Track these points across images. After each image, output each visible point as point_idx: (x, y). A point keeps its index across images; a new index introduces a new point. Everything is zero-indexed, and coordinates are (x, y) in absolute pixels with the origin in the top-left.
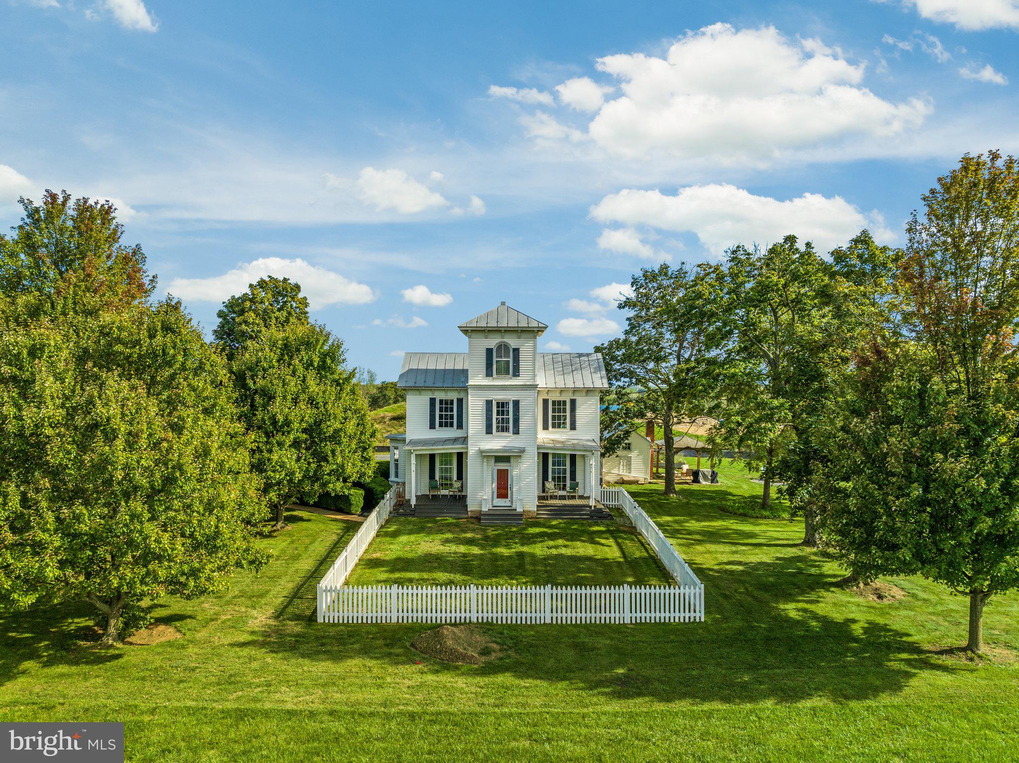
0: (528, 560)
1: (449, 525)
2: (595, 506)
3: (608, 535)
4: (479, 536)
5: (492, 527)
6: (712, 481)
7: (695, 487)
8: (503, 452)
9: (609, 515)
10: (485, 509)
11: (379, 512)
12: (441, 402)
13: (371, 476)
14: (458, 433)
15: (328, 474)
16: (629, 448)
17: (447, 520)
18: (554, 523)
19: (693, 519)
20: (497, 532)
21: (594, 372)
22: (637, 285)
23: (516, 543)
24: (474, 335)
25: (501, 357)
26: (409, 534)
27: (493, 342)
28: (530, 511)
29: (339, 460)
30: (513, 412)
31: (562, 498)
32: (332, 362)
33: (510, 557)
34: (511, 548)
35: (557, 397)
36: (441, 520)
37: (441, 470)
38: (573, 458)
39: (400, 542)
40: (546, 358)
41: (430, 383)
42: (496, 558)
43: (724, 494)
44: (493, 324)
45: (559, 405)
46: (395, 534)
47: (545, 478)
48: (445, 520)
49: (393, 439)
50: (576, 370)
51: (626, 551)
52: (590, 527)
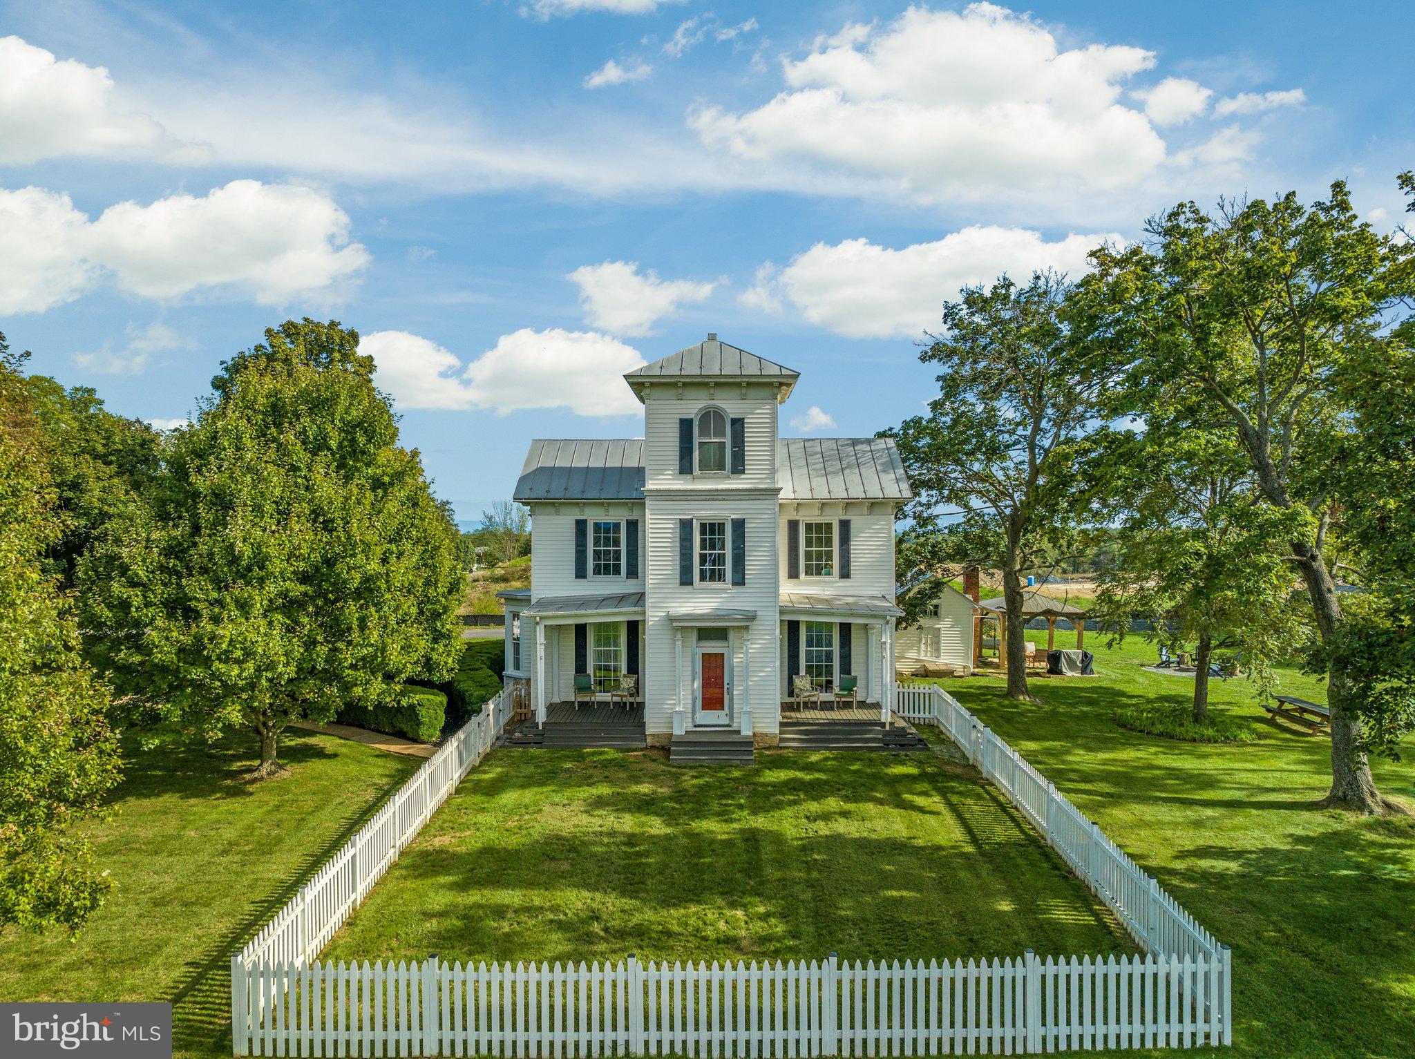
0: (767, 851)
1: (607, 764)
2: (891, 724)
3: (925, 786)
4: (664, 791)
5: (691, 768)
6: (1084, 671)
7: (1054, 681)
8: (713, 620)
9: (920, 740)
10: (678, 731)
11: (465, 742)
12: (597, 527)
13: (453, 669)
14: (628, 586)
15: (352, 667)
16: (936, 613)
17: (604, 753)
18: (814, 758)
19: (1078, 746)
20: (701, 781)
21: (884, 471)
22: (953, 319)
23: (741, 807)
24: (656, 393)
25: (709, 436)
26: (523, 787)
27: (692, 407)
28: (766, 735)
29: (374, 637)
30: (733, 542)
31: (827, 706)
32: (369, 441)
33: (729, 844)
34: (731, 821)
35: (814, 516)
36: (593, 754)
37: (598, 655)
38: (846, 629)
39: (501, 807)
40: (792, 448)
41: (575, 491)
42: (699, 845)
43: (1111, 695)
44: (692, 369)
45: (819, 532)
46: (494, 789)
47: (793, 669)
48: (601, 753)
49: (510, 599)
50: (849, 466)
51: (974, 824)
52: (887, 766)
